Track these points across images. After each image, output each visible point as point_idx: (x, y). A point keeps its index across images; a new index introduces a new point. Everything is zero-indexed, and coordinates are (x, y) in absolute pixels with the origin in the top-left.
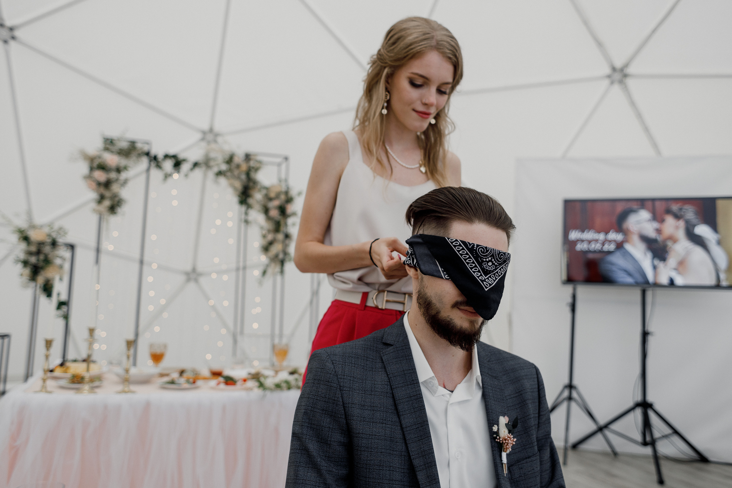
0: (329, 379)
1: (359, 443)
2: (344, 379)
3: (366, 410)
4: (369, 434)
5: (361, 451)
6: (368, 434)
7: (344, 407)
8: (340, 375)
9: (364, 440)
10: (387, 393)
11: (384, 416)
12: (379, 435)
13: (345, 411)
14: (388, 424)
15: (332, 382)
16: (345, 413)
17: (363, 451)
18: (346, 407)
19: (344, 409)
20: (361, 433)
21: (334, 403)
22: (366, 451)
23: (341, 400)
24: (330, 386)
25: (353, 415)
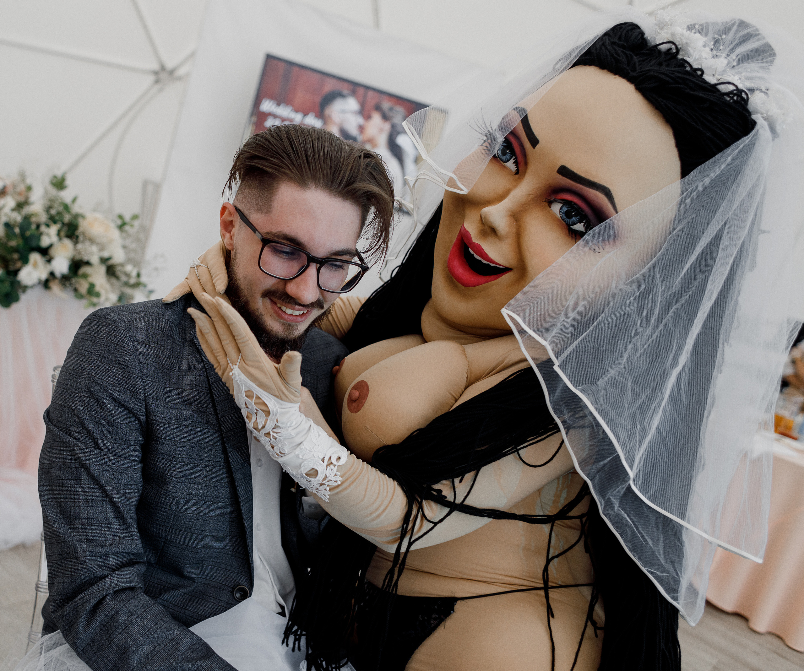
0: (129, 362)
1: (158, 449)
2: (148, 364)
3: (172, 409)
4: (174, 440)
5: (159, 457)
6: (172, 440)
7: (146, 402)
8: (142, 358)
9: (166, 446)
10: (199, 386)
11: (195, 417)
12: (186, 442)
13: (146, 407)
14: (198, 427)
15: (133, 367)
16: (146, 409)
17: (162, 458)
18: (149, 403)
19: (146, 404)
20: (163, 438)
21: (133, 395)
22: (166, 459)
23: (142, 393)
24: (129, 373)
25: (157, 414)
